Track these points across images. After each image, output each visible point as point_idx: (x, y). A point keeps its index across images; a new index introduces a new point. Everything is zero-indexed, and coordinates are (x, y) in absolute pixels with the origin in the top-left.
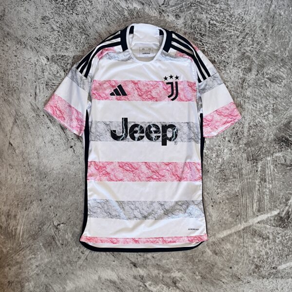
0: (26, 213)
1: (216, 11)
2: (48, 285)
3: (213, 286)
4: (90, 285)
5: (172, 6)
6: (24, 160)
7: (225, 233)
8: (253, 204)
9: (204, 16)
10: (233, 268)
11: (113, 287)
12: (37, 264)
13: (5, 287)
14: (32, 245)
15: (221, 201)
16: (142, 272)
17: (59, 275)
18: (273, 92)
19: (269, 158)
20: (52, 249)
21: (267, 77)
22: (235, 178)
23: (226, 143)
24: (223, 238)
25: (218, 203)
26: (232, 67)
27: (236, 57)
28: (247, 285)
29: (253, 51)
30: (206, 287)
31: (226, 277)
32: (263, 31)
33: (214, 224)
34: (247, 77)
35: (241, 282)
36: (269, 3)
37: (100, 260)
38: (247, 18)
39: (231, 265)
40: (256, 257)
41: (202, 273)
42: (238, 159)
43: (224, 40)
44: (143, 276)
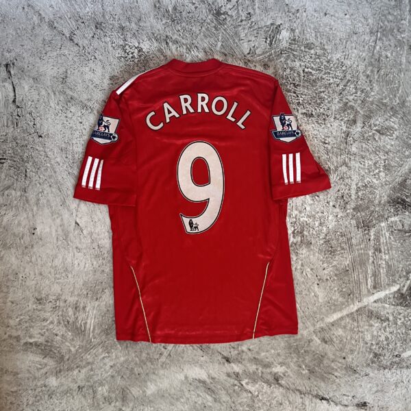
0: (97, 303)
1: (311, 57)
2: (125, 389)
3: (324, 381)
4: (175, 386)
5: (259, 55)
6: (93, 242)
7: (336, 316)
8: (367, 280)
9: (297, 64)
10: (347, 359)
11: (203, 389)
12: (112, 364)
13: (75, 394)
14: (105, 342)
15: (328, 278)
16: (236, 368)
17: (138, 376)
18: (384, 146)
19: (383, 224)
20: (129, 345)
21: (375, 128)
22: (343, 249)
23: (331, 208)
24: (333, 322)
25: (325, 280)
26: (332, 120)
27: (337, 108)
28: (365, 378)
29: (357, 100)
30: (315, 383)
31: (339, 370)
32: (368, 76)
33: (321, 306)
34: (351, 130)
35: (357, 375)
36: (373, 44)
37: (186, 356)
38: (348, 63)
39: (344, 354)
40: (374, 343)
41: (309, 367)
42: (346, 227)
43: (322, 90)
44: (238, 373)
